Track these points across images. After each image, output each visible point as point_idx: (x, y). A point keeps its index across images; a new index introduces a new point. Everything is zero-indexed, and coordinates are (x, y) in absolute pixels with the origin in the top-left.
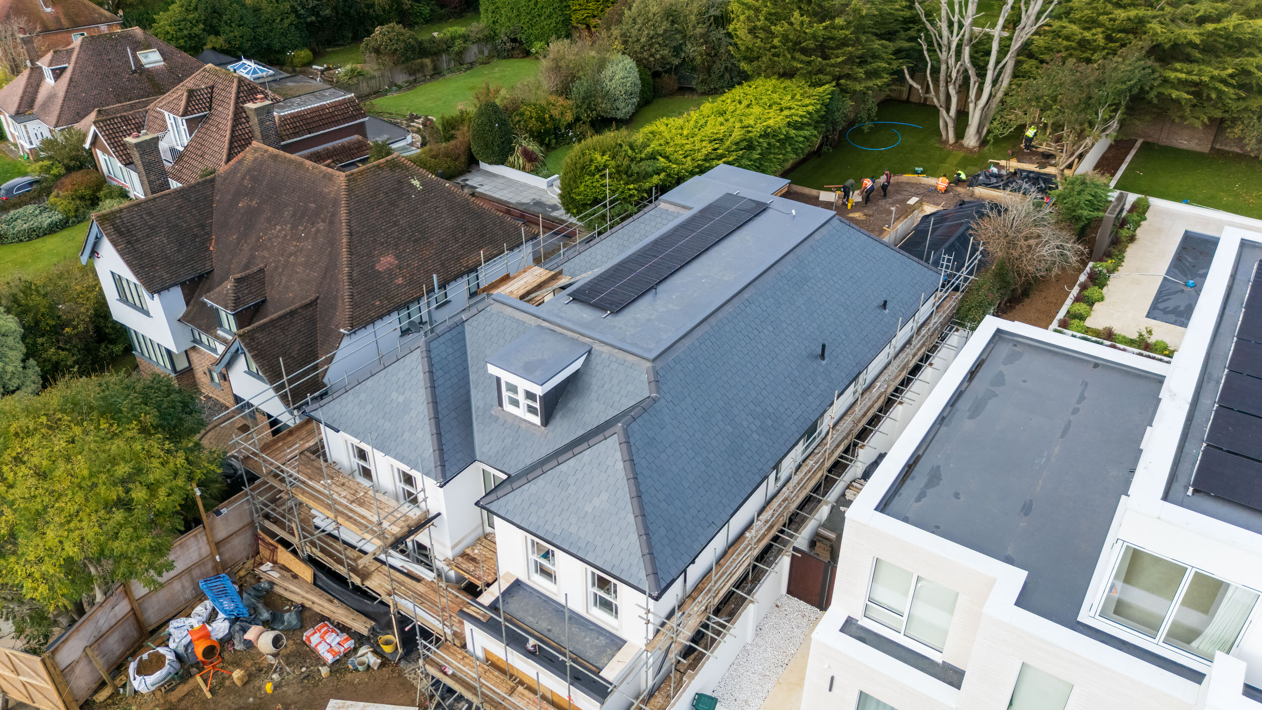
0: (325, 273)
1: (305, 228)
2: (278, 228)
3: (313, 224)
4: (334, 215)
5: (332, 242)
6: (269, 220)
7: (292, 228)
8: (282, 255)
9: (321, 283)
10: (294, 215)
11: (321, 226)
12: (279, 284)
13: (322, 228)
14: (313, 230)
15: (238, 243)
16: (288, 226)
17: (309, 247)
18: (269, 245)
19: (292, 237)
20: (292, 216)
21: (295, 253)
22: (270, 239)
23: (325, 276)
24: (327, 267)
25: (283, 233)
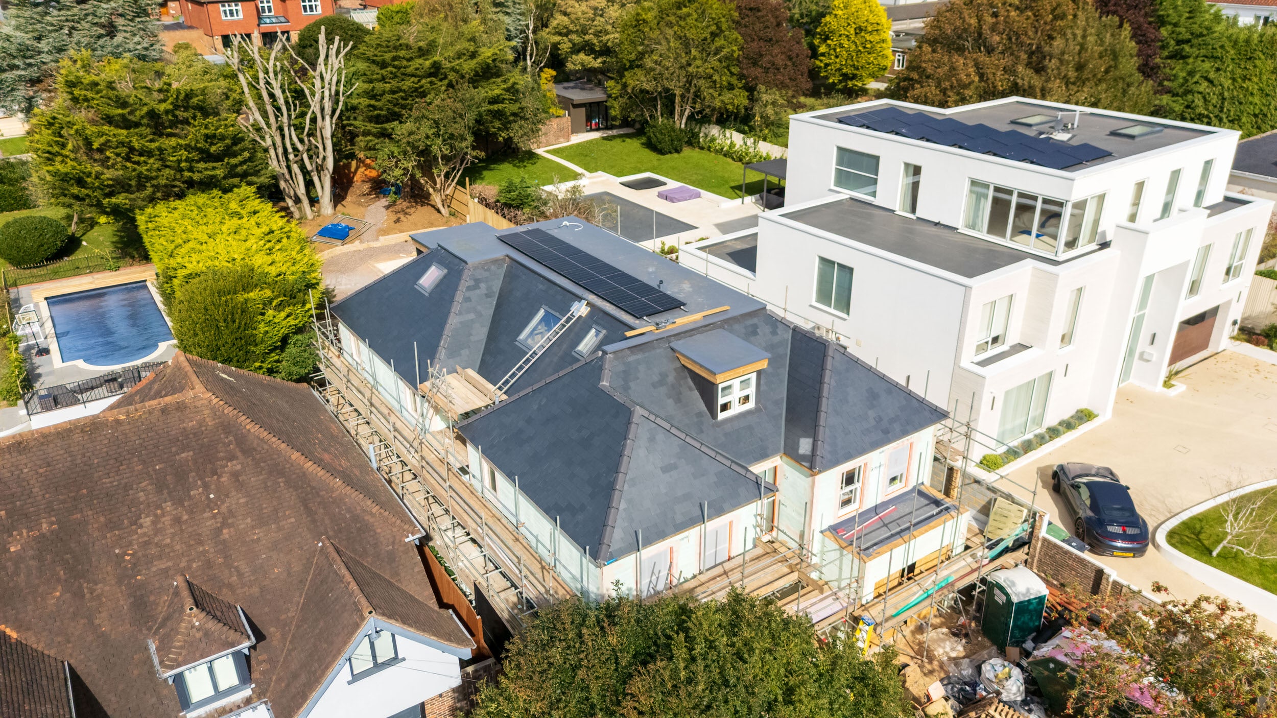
0: (306, 507)
1: (206, 486)
2: (146, 521)
3: (214, 472)
4: (242, 440)
5: (276, 471)
6: (111, 525)
7: (179, 502)
8: (201, 543)
9: (314, 521)
10: (160, 486)
11: (234, 466)
12: (240, 575)
13: (239, 467)
14: (222, 480)
15: (79, 595)
16: (168, 506)
17: (242, 501)
18: (153, 551)
19: (191, 512)
20: (159, 490)
21: (224, 524)
22: (147, 544)
23: (310, 512)
24: (305, 503)
25: (167, 520)
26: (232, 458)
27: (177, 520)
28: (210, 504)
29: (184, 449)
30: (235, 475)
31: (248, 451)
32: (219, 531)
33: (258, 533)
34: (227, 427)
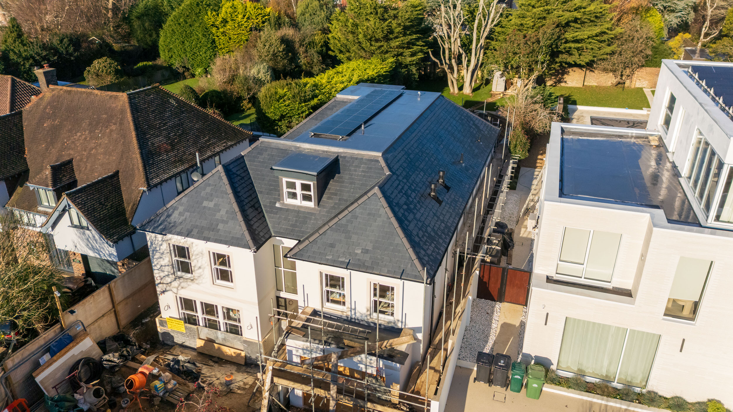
0: (122, 156)
1: (101, 131)
2: (79, 134)
3: (107, 127)
5: (124, 136)
6: (70, 131)
7: (90, 132)
8: (85, 151)
9: (119, 161)
11: (113, 127)
12: (86, 169)
13: (114, 129)
14: (107, 131)
15: (47, 149)
16: (87, 132)
17: (106, 142)
18: (73, 146)
19: (91, 138)
20: (89, 125)
21: (95, 148)
22: (73, 142)
23: (122, 158)
24: (123, 152)
25: (83, 137)
26: (115, 124)
27: (85, 139)
28: (97, 138)
29: (106, 113)
30: (111, 131)
31: (121, 124)
32: (93, 149)
33: (101, 157)
34: (122, 112)
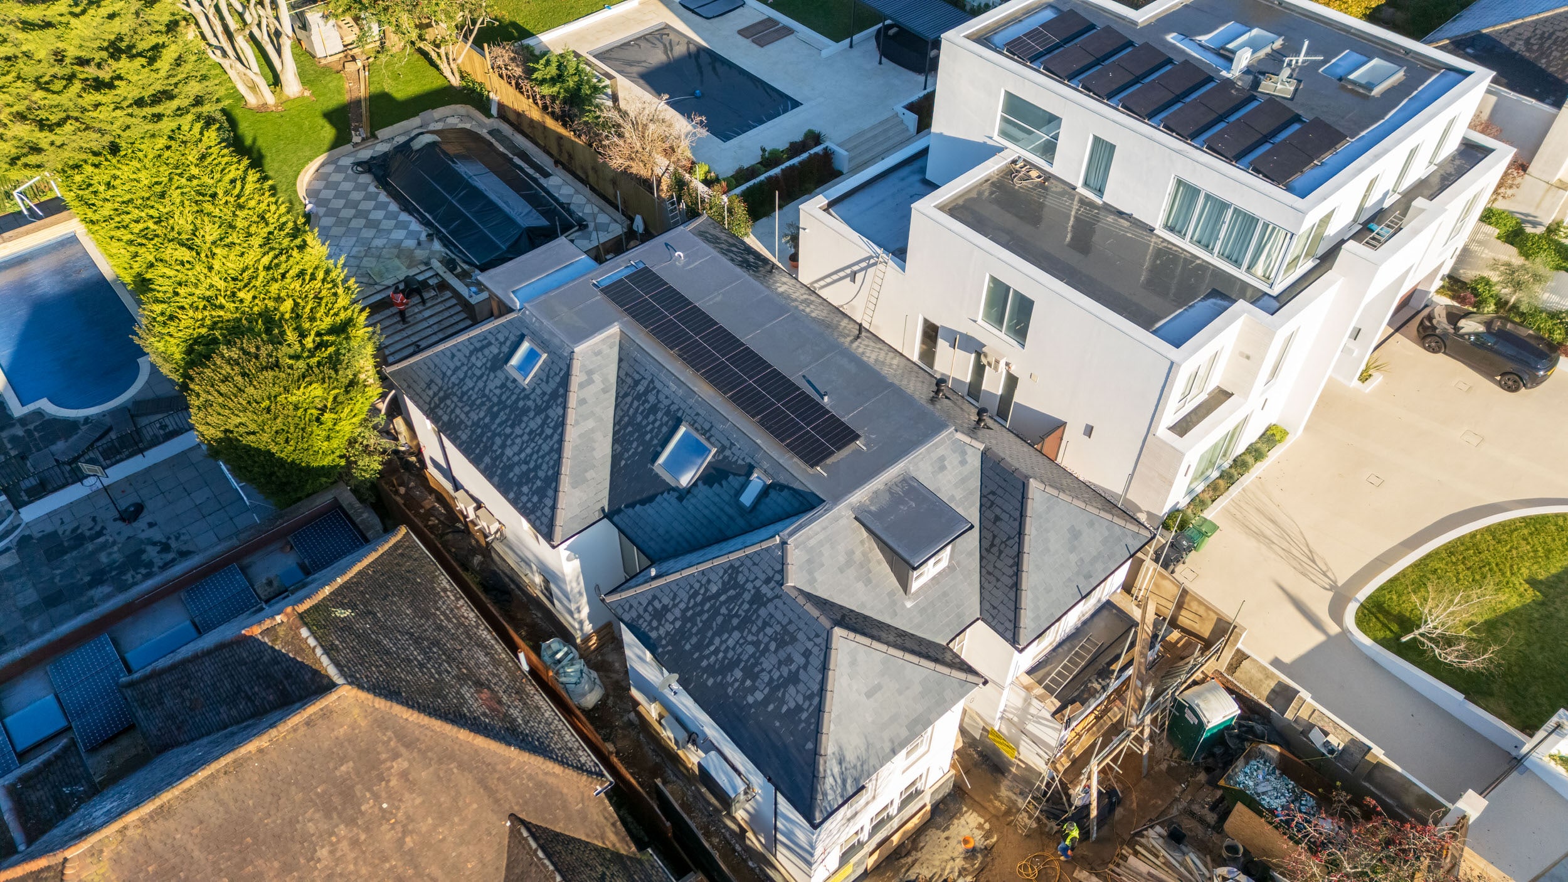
0: (486, 788)
1: (376, 797)
2: (323, 853)
3: (381, 778)
5: (447, 756)
6: (288, 868)
7: (351, 822)
8: (386, 859)
9: (497, 801)
10: (328, 810)
11: (400, 765)
13: (406, 765)
14: (392, 784)
17: (418, 801)
19: (367, 829)
20: (328, 815)
21: (405, 833)
23: (491, 792)
24: (482, 782)
25: (344, 845)
26: (396, 756)
27: (355, 843)
28: (385, 815)
29: (343, 760)
31: (410, 744)
32: (400, 842)
33: (443, 831)
34: (381, 723)
